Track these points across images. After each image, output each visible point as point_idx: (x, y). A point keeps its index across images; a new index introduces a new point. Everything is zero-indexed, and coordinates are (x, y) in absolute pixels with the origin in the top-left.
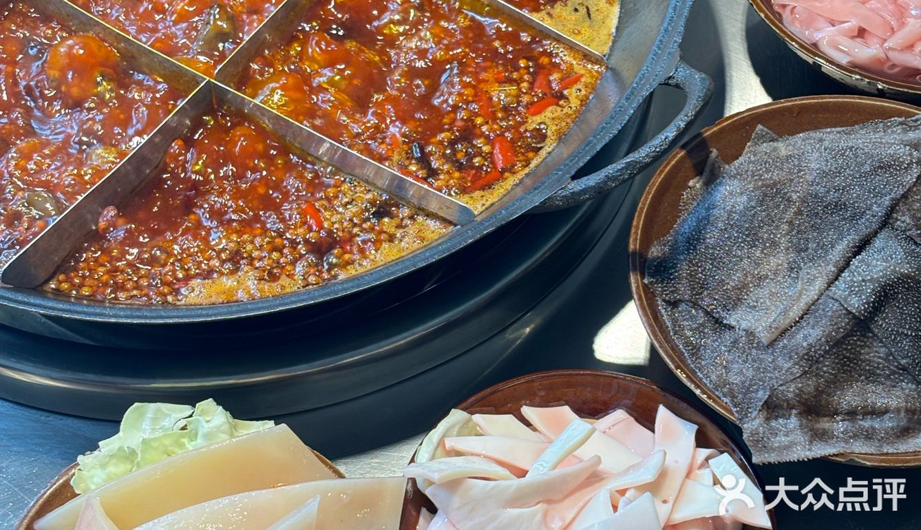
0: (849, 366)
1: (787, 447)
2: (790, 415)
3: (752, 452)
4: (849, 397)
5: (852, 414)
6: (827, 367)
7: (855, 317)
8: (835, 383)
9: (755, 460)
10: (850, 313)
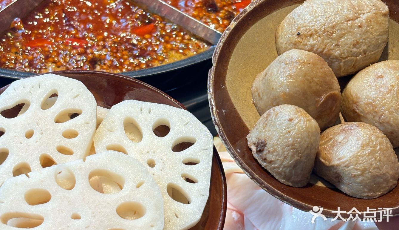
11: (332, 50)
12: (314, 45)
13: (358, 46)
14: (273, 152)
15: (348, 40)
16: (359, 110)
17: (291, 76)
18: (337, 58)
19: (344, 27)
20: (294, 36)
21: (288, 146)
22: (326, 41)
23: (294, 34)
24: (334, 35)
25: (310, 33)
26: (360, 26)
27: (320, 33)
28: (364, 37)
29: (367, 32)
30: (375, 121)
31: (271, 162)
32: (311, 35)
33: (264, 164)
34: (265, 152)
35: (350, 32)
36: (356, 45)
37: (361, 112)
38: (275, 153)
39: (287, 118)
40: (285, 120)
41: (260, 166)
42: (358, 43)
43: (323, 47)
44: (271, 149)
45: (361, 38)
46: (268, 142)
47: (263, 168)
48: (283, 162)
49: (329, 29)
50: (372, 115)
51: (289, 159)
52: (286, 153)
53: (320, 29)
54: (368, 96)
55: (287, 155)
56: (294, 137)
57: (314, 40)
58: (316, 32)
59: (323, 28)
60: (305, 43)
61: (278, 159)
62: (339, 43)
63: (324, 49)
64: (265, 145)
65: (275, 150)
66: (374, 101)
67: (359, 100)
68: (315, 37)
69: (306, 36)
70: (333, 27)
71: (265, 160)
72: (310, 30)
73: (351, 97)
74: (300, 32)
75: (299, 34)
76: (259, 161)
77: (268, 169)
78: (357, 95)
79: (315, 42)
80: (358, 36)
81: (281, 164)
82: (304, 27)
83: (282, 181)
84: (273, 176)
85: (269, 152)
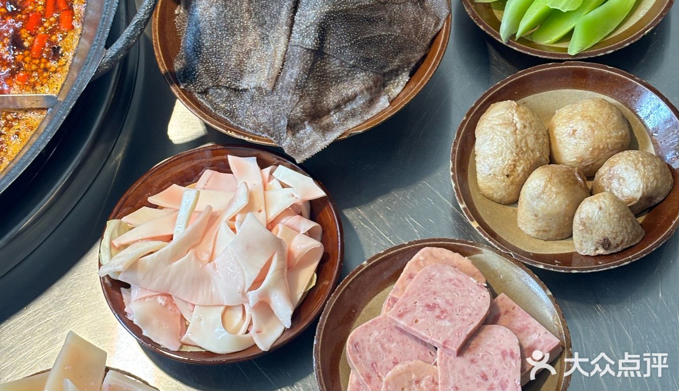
0: (323, 80)
1: (312, 145)
2: (305, 126)
3: (294, 157)
4: (332, 99)
5: (338, 107)
6: (311, 87)
7: (312, 51)
8: (320, 94)
9: (298, 161)
10: (308, 50)
11: (534, 156)
12: (523, 168)
13: (539, 137)
14: (617, 236)
15: (531, 140)
16: (589, 162)
17: (557, 193)
18: (540, 157)
19: (521, 139)
20: (506, 180)
21: (619, 220)
22: (525, 158)
23: (504, 180)
24: (524, 149)
25: (512, 166)
26: (525, 127)
27: (517, 158)
28: (534, 128)
29: (530, 124)
30: (608, 153)
31: (622, 242)
32: (515, 166)
33: (619, 249)
34: (612, 242)
35: (526, 136)
36: (537, 138)
37: (592, 161)
38: (619, 234)
39: (598, 210)
40: (598, 213)
41: (618, 252)
42: (536, 135)
43: (528, 162)
44: (614, 235)
45: (533, 131)
46: (607, 235)
47: (622, 251)
48: (627, 231)
49: (518, 150)
50: (602, 153)
51: (628, 225)
52: (624, 225)
53: (514, 157)
54: (586, 148)
55: (625, 225)
56: (616, 212)
57: (519, 166)
58: (515, 161)
59: (514, 154)
60: (517, 175)
61: (624, 234)
62: (532, 149)
63: (530, 163)
64: (608, 239)
65: (616, 232)
66: (594, 146)
67: (583, 157)
68: (518, 164)
69: (513, 171)
70: (517, 146)
71: (618, 246)
72: (511, 165)
73: (575, 163)
74: (506, 174)
75: (508, 176)
76: (614, 252)
77: (625, 247)
78: (576, 158)
79: (522, 166)
80: (531, 132)
81: (628, 233)
82: (504, 169)
83: (638, 241)
84: (631, 247)
85: (615, 238)
